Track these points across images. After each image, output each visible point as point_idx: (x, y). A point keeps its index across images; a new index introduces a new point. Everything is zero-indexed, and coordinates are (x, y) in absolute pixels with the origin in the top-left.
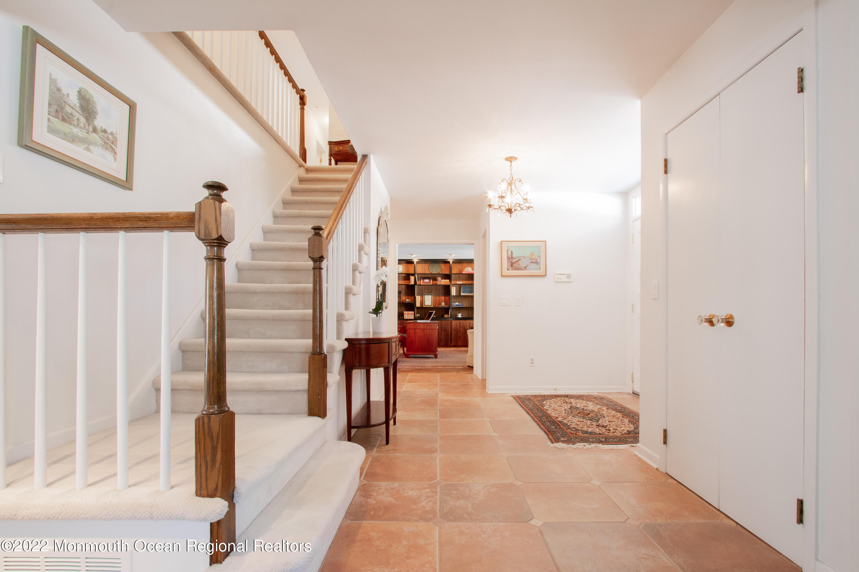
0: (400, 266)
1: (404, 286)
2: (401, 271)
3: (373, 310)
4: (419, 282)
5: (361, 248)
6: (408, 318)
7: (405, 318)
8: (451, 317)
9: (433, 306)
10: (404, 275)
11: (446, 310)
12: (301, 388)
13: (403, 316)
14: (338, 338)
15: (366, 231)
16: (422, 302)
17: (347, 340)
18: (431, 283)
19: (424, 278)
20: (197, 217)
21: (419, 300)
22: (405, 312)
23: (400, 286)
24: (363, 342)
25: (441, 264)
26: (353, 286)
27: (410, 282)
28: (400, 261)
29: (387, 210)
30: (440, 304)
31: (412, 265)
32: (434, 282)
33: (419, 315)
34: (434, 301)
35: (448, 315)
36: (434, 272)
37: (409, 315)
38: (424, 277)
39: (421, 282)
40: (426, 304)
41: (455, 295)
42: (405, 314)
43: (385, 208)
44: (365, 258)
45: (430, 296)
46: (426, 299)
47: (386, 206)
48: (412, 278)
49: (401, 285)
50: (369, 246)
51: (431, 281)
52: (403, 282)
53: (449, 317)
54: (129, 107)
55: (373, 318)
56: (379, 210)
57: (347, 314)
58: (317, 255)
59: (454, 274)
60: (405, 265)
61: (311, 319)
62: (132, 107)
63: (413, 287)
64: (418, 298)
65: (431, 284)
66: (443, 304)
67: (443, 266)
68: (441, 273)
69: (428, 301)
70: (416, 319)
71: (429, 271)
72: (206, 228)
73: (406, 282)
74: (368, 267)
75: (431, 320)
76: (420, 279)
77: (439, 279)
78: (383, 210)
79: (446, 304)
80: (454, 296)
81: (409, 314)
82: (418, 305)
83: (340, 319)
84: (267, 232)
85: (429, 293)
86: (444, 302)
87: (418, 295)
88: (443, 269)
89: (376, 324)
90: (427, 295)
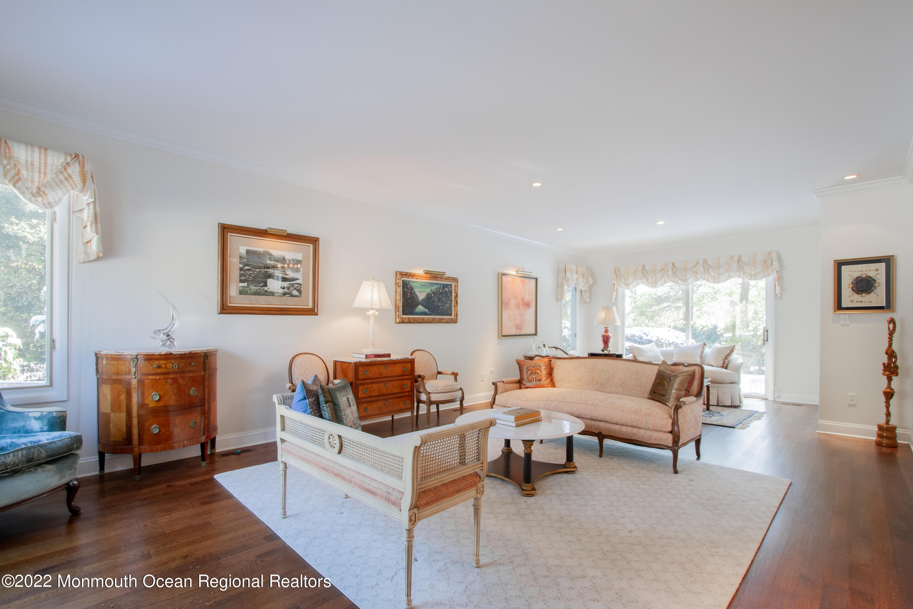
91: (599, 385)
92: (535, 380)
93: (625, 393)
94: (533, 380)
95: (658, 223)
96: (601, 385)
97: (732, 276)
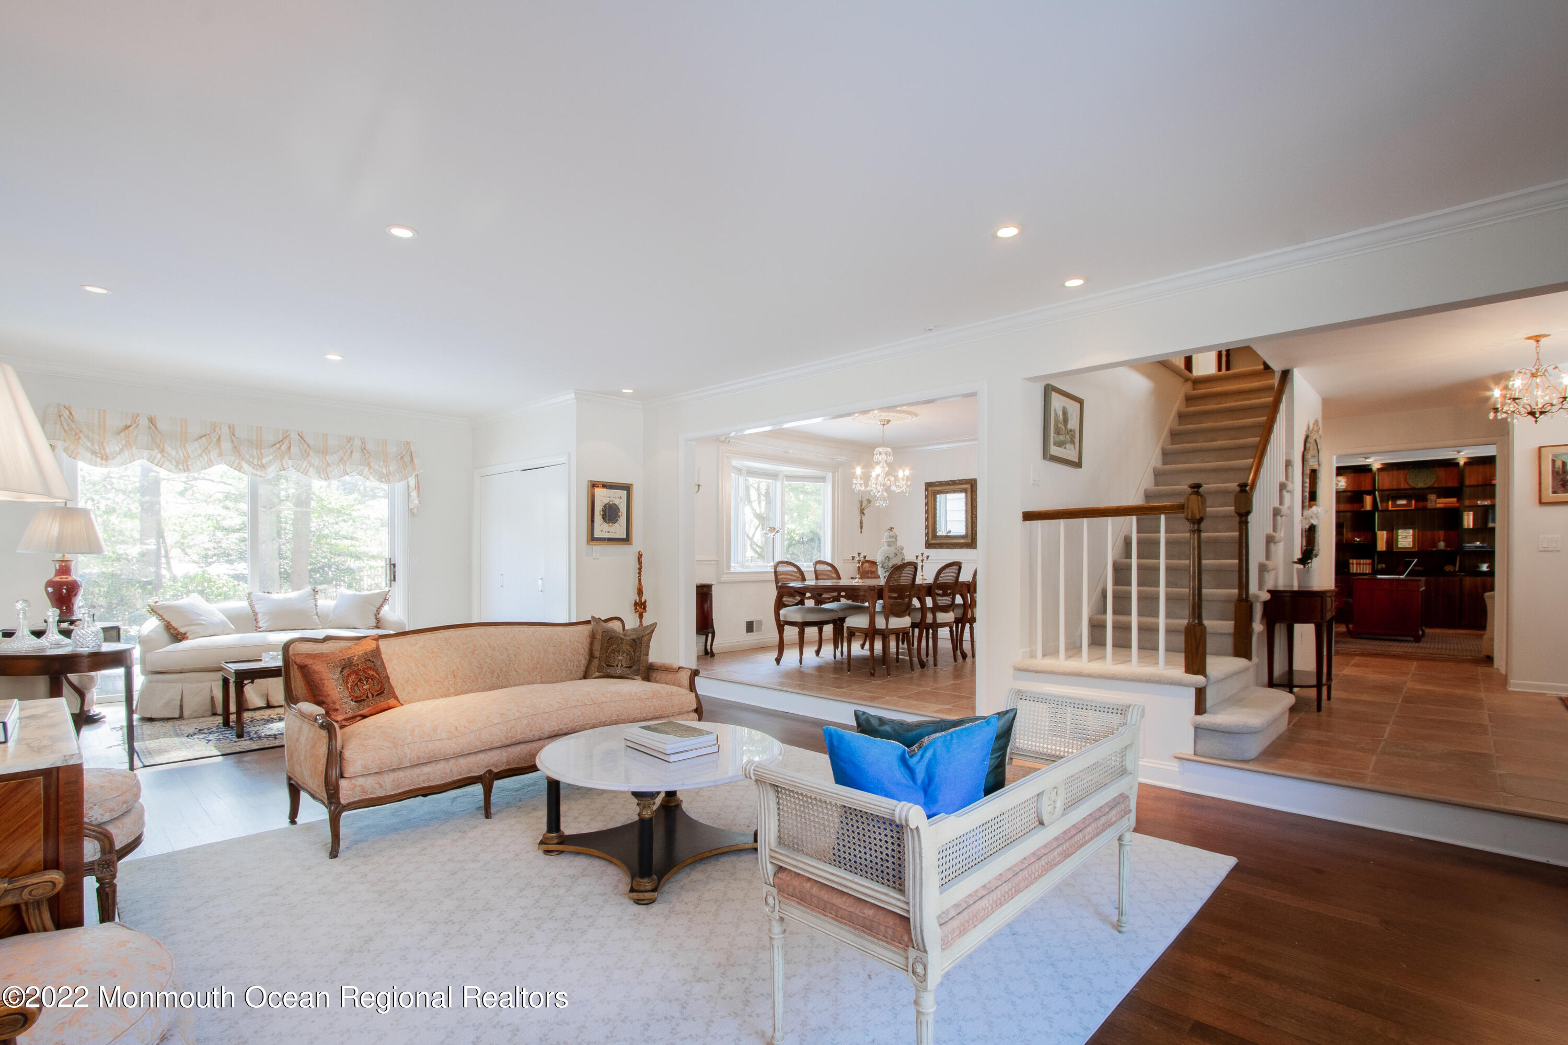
0: (1340, 478)
1: (1349, 514)
2: (1344, 487)
3: (1298, 559)
4: (1385, 505)
5: (1283, 487)
6: (1358, 571)
7: (1351, 571)
8: (1460, 571)
9: (1416, 550)
10: (1349, 494)
11: (1448, 557)
12: (1226, 631)
13: (1348, 568)
14: (1260, 588)
15: (1288, 464)
16: (1391, 542)
17: (1269, 591)
18: (1411, 506)
19: (1395, 498)
20: (1186, 506)
21: (1383, 538)
22: (1351, 561)
23: (1342, 514)
24: (1288, 594)
25: (1437, 469)
26: (1274, 534)
27: (1363, 507)
28: (1341, 471)
29: (1318, 426)
30: (1435, 545)
31: (1369, 475)
32: (1421, 504)
33: (1384, 566)
34: (1416, 540)
35: (1455, 565)
36: (1421, 485)
37: (1359, 566)
38: (1395, 494)
39: (1388, 506)
40: (1400, 546)
41: (1471, 527)
42: (1353, 564)
43: (1314, 424)
44: (1287, 496)
45: (1411, 531)
46: (1399, 537)
47: (1316, 421)
48: (1368, 500)
49: (1344, 512)
50: (1293, 482)
51: (1413, 502)
52: (1347, 507)
53: (1457, 569)
54: (1078, 405)
55: (1298, 570)
56: (1305, 428)
57: (1269, 564)
58: (1243, 511)
59: (1470, 486)
60: (1352, 475)
61: (1237, 569)
62: (1081, 402)
63: (1371, 514)
64: (1382, 537)
65: (1413, 507)
66: (1442, 545)
67: (1441, 472)
68: (1436, 486)
69: (1406, 539)
70: (1375, 572)
71: (1408, 484)
72: (1192, 513)
73: (1356, 507)
74: (1291, 508)
75: (1407, 576)
76: (1385, 499)
77: (1432, 497)
78: (1311, 428)
79: (1446, 546)
80: (1469, 529)
81: (1360, 564)
82: (1381, 546)
83: (1263, 569)
84: (1157, 474)
85: (1405, 527)
86: (1444, 541)
87: (1381, 529)
88: (1444, 479)
89: (1304, 576)
90: (1402, 529)
91: (495, 675)
92: (370, 695)
93: (543, 680)
94: (367, 697)
95: (330, 357)
96: (499, 676)
97: (348, 471)
